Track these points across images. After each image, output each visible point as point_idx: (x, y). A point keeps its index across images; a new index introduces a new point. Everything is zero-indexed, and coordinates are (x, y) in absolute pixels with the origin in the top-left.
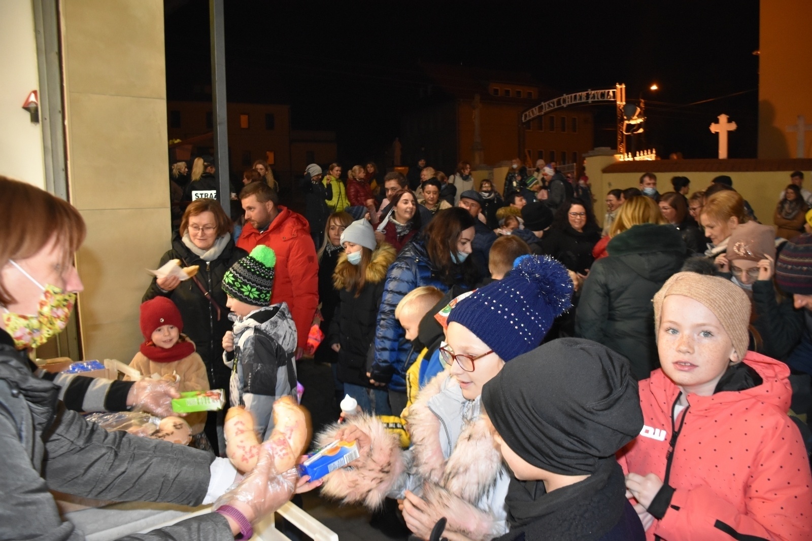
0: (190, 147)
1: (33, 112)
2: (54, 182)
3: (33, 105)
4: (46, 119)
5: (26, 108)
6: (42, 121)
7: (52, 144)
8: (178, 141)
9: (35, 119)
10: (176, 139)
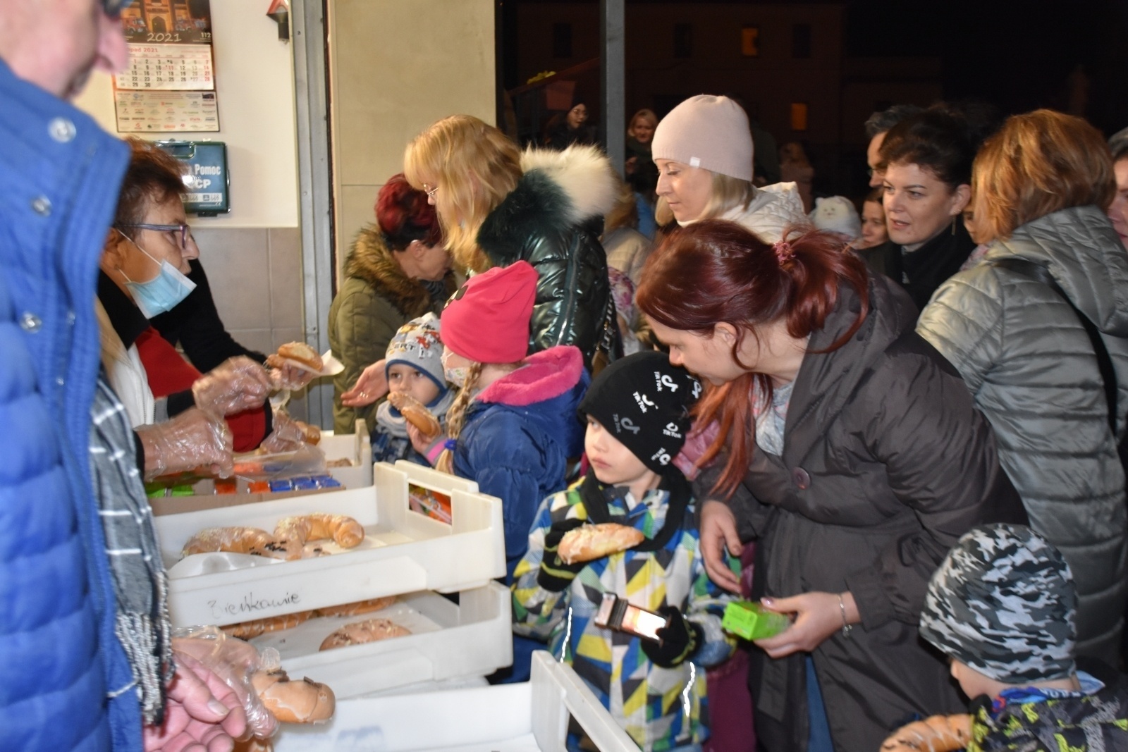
0: (571, 86)
1: (282, 21)
2: (311, 139)
3: (281, 11)
4: (299, 33)
5: (272, 15)
6: (293, 36)
7: (308, 76)
8: (552, 73)
9: (284, 34)
10: (549, 71)
